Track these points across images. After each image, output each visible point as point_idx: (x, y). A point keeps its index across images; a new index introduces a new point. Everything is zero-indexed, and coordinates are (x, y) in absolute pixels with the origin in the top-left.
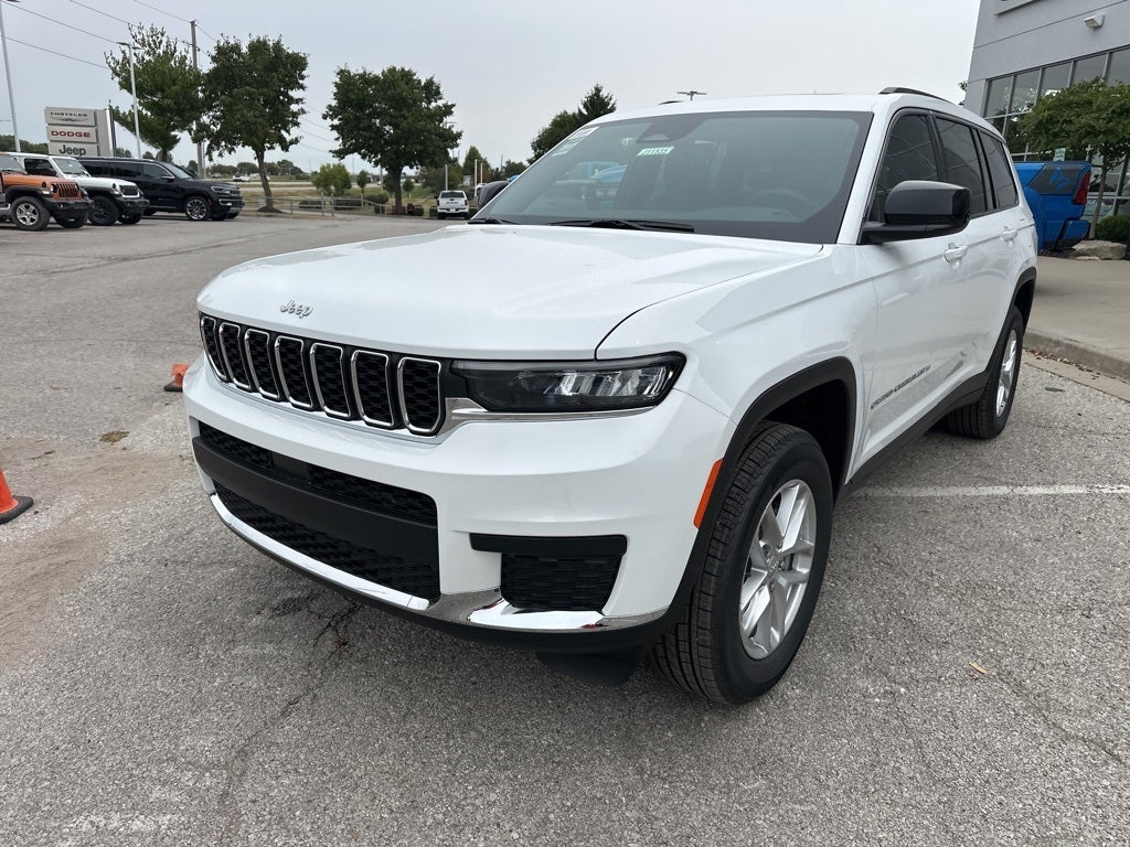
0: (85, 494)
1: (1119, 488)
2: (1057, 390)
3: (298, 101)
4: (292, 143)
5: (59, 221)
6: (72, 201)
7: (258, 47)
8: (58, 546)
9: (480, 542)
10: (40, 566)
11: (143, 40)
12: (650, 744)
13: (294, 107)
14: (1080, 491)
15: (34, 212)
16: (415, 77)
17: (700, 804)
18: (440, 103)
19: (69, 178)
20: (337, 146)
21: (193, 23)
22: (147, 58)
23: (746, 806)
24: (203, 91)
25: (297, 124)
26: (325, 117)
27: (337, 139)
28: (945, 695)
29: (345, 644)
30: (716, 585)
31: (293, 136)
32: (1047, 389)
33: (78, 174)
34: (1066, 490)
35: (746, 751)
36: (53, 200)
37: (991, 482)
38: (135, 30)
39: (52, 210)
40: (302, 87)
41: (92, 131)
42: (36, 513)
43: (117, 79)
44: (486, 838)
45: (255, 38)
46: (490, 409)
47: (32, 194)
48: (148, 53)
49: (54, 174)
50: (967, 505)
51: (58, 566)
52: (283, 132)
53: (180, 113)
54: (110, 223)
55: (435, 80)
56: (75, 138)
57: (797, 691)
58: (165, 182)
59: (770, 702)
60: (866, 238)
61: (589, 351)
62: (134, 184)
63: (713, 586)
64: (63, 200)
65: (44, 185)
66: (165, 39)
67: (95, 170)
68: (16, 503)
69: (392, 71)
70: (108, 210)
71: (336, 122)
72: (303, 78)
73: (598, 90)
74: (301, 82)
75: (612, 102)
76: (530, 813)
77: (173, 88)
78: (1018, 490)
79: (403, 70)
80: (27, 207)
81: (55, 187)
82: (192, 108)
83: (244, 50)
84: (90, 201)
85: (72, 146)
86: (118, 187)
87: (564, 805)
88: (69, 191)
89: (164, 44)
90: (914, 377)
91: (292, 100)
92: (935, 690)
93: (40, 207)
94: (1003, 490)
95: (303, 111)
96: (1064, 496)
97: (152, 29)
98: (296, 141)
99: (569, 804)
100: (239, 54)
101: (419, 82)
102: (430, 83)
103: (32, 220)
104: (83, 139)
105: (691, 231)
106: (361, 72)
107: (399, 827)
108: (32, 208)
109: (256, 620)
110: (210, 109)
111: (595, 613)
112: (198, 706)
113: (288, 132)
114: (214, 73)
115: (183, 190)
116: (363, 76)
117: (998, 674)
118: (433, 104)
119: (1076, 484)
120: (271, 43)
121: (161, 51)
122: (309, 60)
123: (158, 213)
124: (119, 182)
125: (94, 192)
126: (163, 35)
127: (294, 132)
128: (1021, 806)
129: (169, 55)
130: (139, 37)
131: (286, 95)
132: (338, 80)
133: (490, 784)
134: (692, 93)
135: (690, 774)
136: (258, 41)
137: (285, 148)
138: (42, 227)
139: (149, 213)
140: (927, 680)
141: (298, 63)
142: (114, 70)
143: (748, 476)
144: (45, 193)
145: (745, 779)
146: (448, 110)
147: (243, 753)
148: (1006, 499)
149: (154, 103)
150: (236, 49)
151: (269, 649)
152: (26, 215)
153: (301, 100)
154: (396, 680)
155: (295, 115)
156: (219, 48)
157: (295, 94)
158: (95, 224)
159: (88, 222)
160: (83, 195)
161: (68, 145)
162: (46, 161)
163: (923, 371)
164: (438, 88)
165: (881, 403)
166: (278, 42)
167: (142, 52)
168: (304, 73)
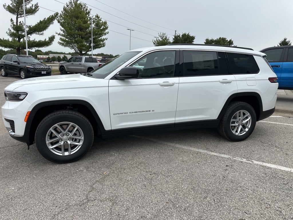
1: (241, 159)
7: (184, 35)
12: (37, 163)
16: (226, 40)
17: (26, 171)
21: (176, 31)
22: (161, 40)
23: (29, 173)
46: (8, 99)
48: (161, 39)
55: (232, 40)
66: (165, 35)
69: (220, 38)
73: (285, 39)
75: (290, 43)
79: (223, 38)
83: (181, 36)
86: (142, 68)
90: (143, 111)
97: (163, 33)
100: (180, 37)
101: (227, 41)
102: (230, 40)
106: (211, 39)
111: (14, 133)
114: (173, 42)
120: (187, 34)
121: (164, 38)
122: (195, 37)
129: (166, 39)
130: (160, 35)
132: (205, 42)
136: (184, 34)
142: (154, 43)
150: (179, 36)
156: (175, 36)
163: (150, 111)
164: (232, 42)
165: (121, 115)
166: (188, 34)
167: (160, 38)
168: (194, 41)
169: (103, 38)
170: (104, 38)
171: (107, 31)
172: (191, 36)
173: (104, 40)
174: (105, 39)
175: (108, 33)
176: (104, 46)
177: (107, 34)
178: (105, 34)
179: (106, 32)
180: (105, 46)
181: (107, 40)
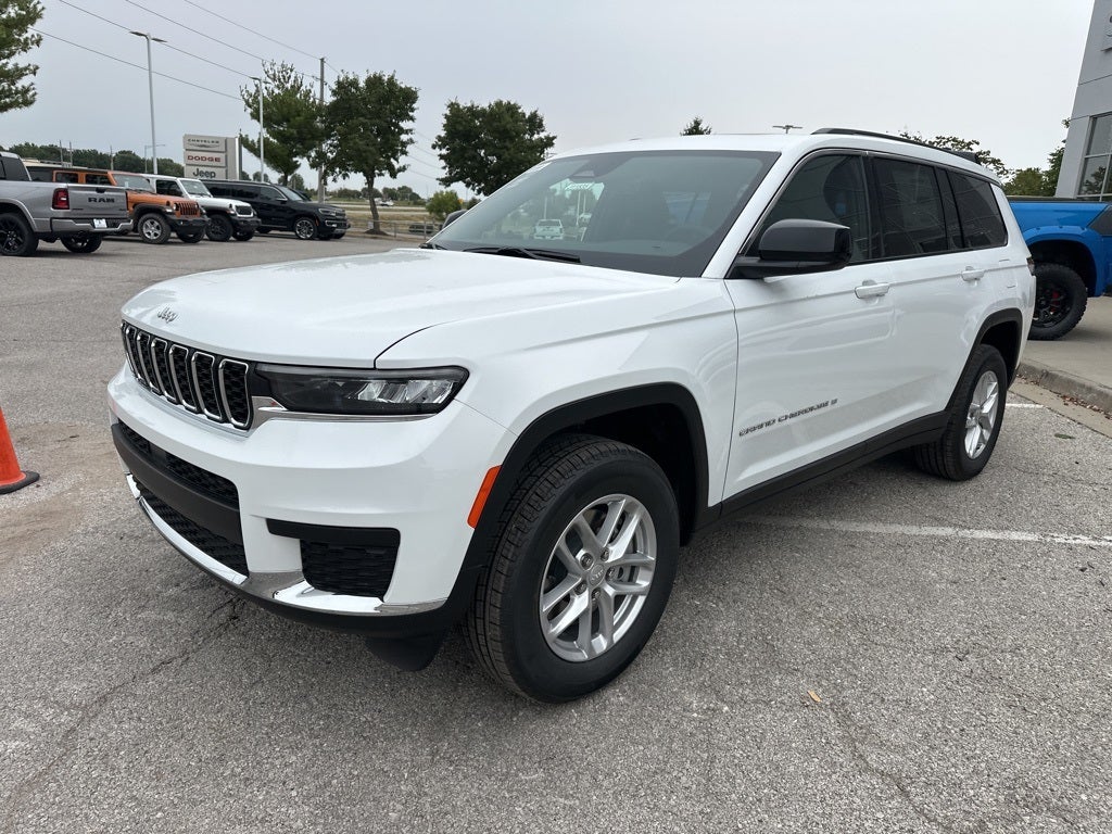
0: (86, 473)
1: (1075, 539)
2: (1066, 437)
3: (407, 132)
4: (400, 170)
5: (180, 237)
6: (191, 218)
7: (374, 82)
8: (43, 516)
9: (277, 527)
10: (19, 531)
11: (274, 75)
12: (457, 730)
13: (404, 137)
14: (1030, 538)
15: (158, 228)
16: (520, 111)
17: (472, 787)
18: (542, 135)
19: (193, 198)
20: (444, 174)
21: (322, 60)
22: (277, 91)
23: (515, 794)
24: (322, 122)
25: (405, 153)
26: (434, 147)
27: (444, 168)
28: (765, 718)
29: (235, 618)
30: (505, 583)
31: (401, 164)
32: (1057, 435)
33: (202, 195)
34: (1015, 536)
35: (541, 746)
36: (174, 217)
37: (940, 522)
38: (268, 66)
39: (173, 226)
40: (412, 119)
41: (222, 156)
42: (38, 486)
43: (249, 110)
44: (268, 792)
45: (371, 73)
46: (290, 409)
47: (157, 211)
48: (278, 87)
49: (179, 194)
50: (903, 543)
51: (35, 532)
52: (392, 160)
53: (301, 140)
54: (225, 239)
55: (539, 113)
56: (207, 163)
57: (621, 699)
58: (279, 204)
59: (589, 706)
60: (736, 272)
61: (370, 361)
62: (248, 205)
63: (502, 584)
64: (183, 217)
65: (168, 204)
66: (293, 75)
67: (217, 191)
68: (23, 477)
69: (499, 104)
70: (223, 228)
71: (444, 152)
72: (413, 110)
73: (697, 123)
74: (411, 114)
76: (317, 776)
77: (297, 118)
78: (966, 533)
79: (509, 103)
80: (152, 223)
81: (178, 206)
82: (314, 137)
83: (362, 84)
84: (207, 219)
85: (204, 169)
86: (234, 207)
87: (350, 774)
88: (190, 209)
89: (292, 79)
90: (811, 409)
91: (402, 131)
92: (758, 711)
93: (163, 224)
94: (949, 531)
95: (411, 141)
96: (1012, 543)
97: (283, 66)
98: (403, 169)
99: (356, 773)
100: (357, 88)
101: (524, 115)
102: (534, 116)
103: (156, 235)
104: (215, 163)
105: (576, 261)
106: (469, 105)
107: (200, 774)
108: (156, 223)
109: (172, 591)
110: (329, 138)
111: (377, 599)
112: (88, 655)
113: (397, 160)
114: (333, 104)
115: (294, 211)
116: (470, 109)
117: (831, 704)
118: (536, 136)
119: (1030, 531)
120: (386, 78)
121: (288, 86)
122: (419, 94)
123: (272, 232)
124: (236, 203)
125: (212, 211)
126: (291, 70)
127: (403, 160)
128: (780, 826)
129: (296, 88)
130: (271, 72)
131: (397, 126)
132: (448, 112)
133: (295, 748)
134: (788, 127)
135: (478, 761)
136: (375, 76)
137: (393, 175)
138: (163, 241)
139: (264, 231)
140: (756, 702)
141: (409, 97)
142: (247, 102)
143: (549, 486)
144: (168, 211)
145: (526, 771)
146: (549, 142)
147: (104, 699)
148: (946, 540)
149: (280, 133)
150: (354, 83)
151: (170, 616)
152: (150, 230)
153: (411, 130)
154: (263, 653)
155: (404, 144)
156: (339, 83)
157: (405, 125)
158: (211, 239)
159: (206, 237)
160: (202, 213)
161: (201, 169)
162: (174, 183)
163: (826, 404)
164: (541, 121)
165: (758, 432)
166: (392, 77)
167: (272, 85)
168: (414, 106)
169: (16, 65)
170: (21, 66)
171: (31, 31)
172: (403, 86)
173: (19, 73)
174: (26, 69)
175: (38, 43)
176: (28, 103)
177: (35, 46)
178: (25, 47)
179: (28, 35)
180: (31, 103)
181: (35, 74)
